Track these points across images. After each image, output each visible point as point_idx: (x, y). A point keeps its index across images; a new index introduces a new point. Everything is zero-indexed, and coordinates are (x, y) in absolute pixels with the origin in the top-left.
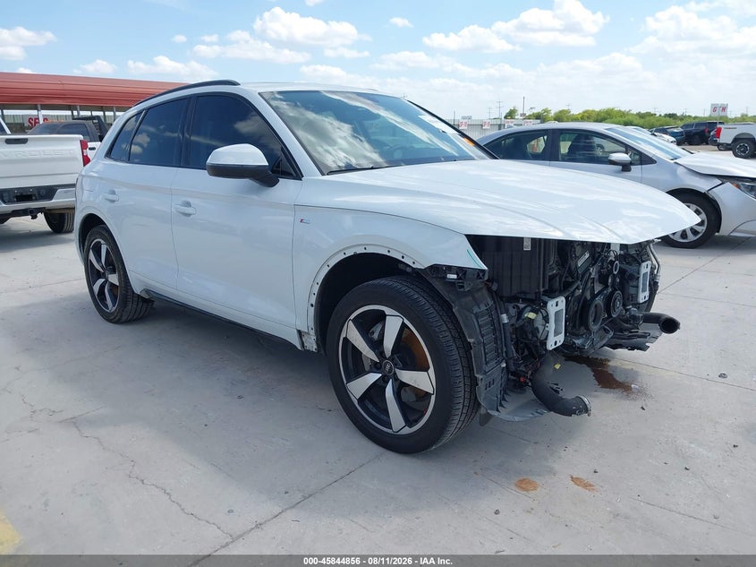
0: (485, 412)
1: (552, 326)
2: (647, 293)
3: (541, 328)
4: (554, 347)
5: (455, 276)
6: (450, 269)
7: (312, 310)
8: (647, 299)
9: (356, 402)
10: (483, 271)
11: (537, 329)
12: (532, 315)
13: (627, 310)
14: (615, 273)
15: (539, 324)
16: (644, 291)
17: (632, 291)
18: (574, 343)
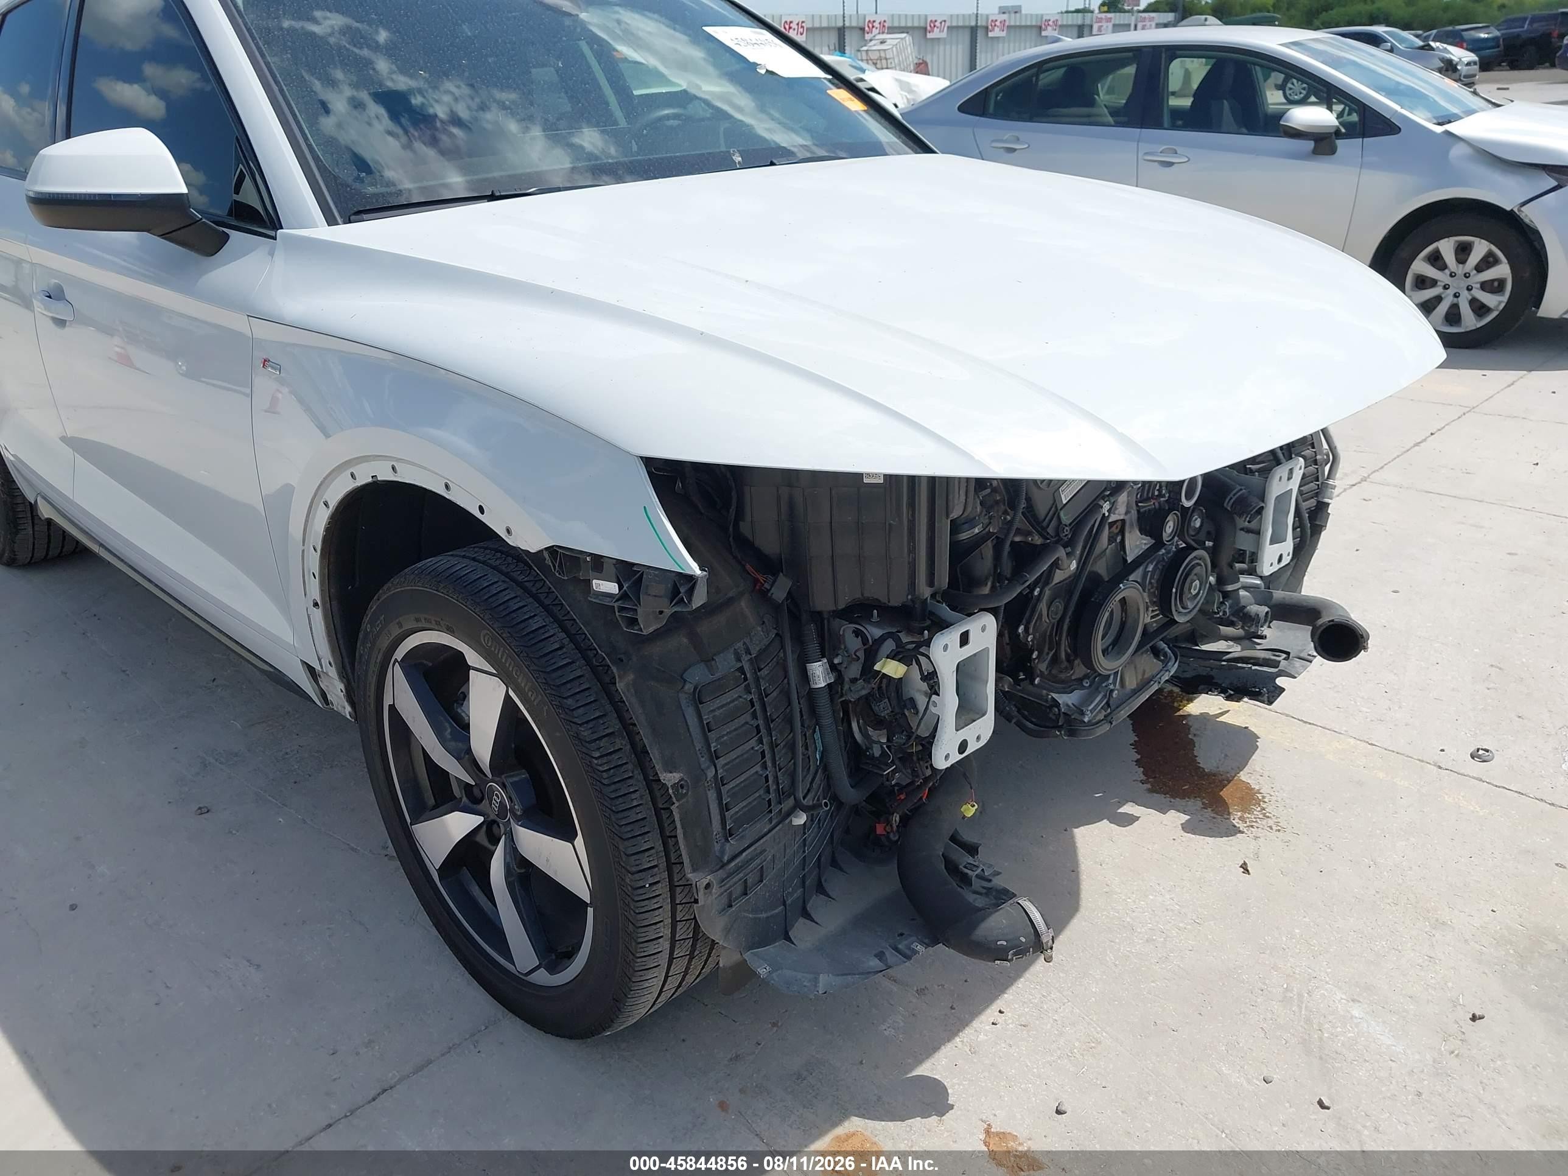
0: (736, 957)
1: (949, 701)
2: (1287, 547)
3: (921, 701)
4: (956, 757)
5: (612, 588)
6: (598, 563)
7: (318, 615)
8: (1286, 560)
9: (435, 876)
10: (691, 579)
11: (912, 700)
12: (893, 669)
13: (1226, 595)
14: (1187, 504)
15: (917, 688)
16: (1276, 539)
17: (1244, 542)
18: (1056, 704)
